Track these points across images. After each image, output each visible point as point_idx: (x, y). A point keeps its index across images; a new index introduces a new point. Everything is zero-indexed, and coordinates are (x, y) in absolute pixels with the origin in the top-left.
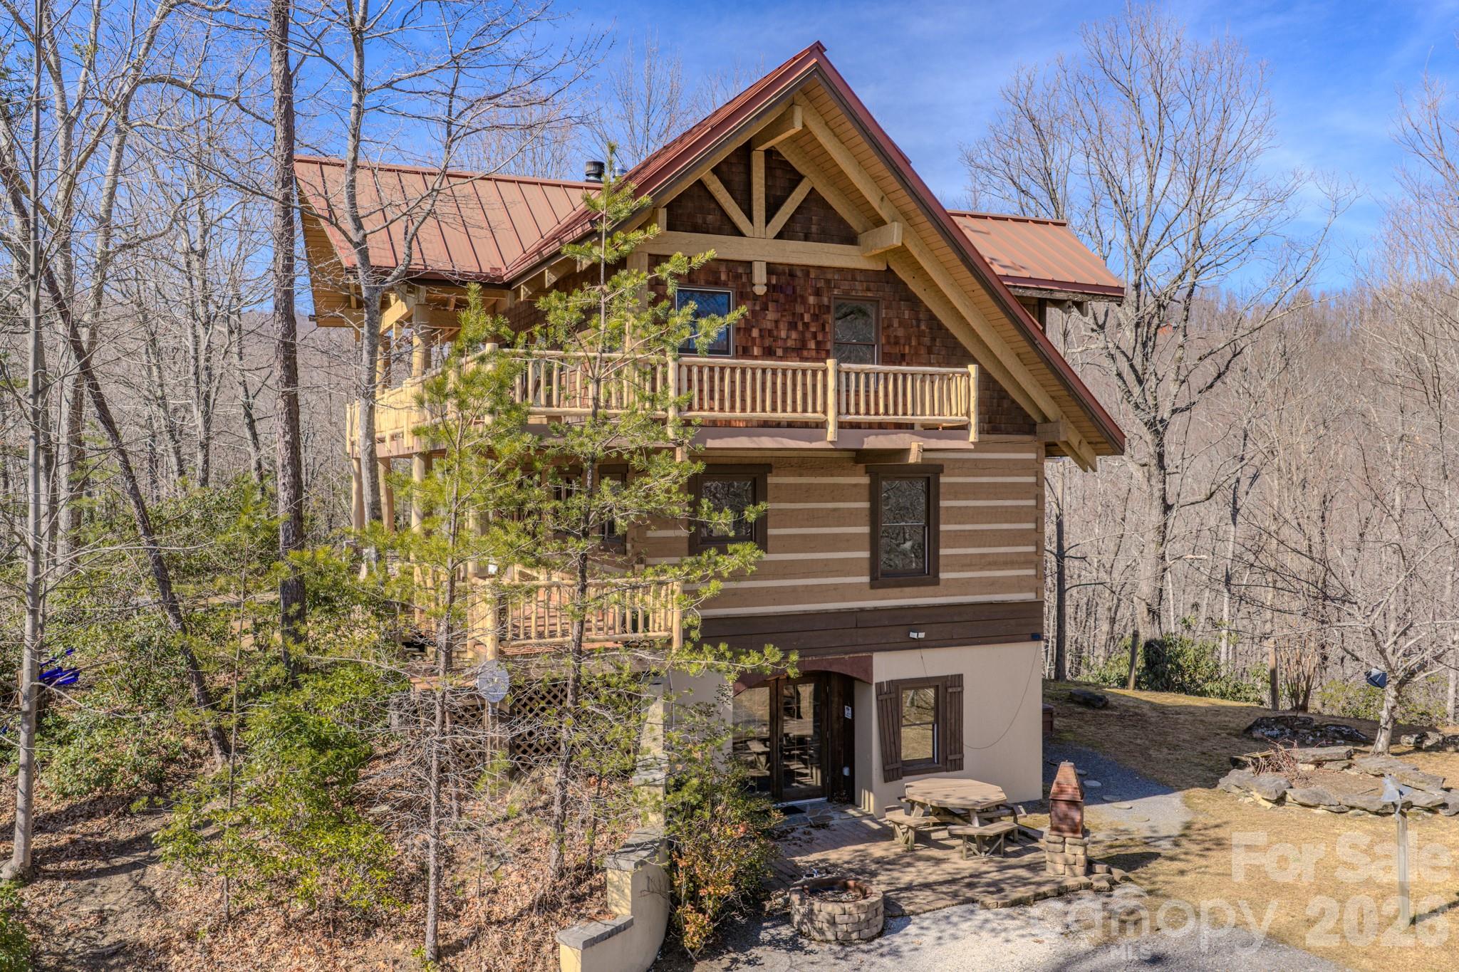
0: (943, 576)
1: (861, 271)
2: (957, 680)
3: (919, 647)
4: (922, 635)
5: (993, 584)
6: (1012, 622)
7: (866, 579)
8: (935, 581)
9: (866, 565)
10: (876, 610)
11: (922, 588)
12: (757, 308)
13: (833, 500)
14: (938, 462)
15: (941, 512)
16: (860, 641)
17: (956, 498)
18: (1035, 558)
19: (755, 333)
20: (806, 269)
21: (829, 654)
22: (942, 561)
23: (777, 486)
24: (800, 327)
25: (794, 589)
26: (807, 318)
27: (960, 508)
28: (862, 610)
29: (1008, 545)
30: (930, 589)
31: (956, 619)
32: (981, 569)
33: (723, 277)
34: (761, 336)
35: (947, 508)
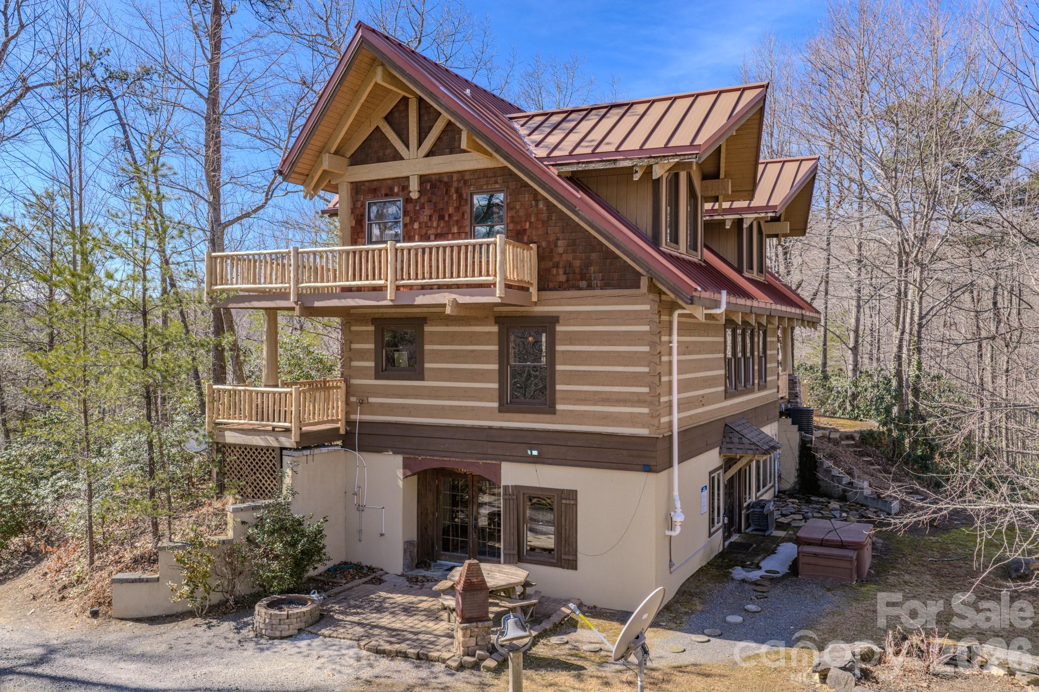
0: (559, 407)
1: (490, 169)
2: (572, 495)
3: (534, 463)
4: (535, 453)
5: (605, 418)
6: (624, 452)
7: (496, 405)
8: (552, 410)
9: (496, 394)
10: (501, 429)
11: (541, 416)
12: (417, 208)
13: (471, 344)
14: (554, 314)
15: (557, 355)
16: (490, 451)
17: (571, 344)
18: (649, 398)
19: (416, 226)
20: (450, 174)
21: (466, 458)
22: (558, 395)
23: (431, 333)
24: (447, 218)
25: (443, 408)
26: (451, 210)
27: (575, 352)
28: (490, 428)
29: (622, 385)
30: (548, 417)
31: (569, 444)
32: (595, 404)
33: (396, 190)
34: (420, 227)
35: (563, 352)
